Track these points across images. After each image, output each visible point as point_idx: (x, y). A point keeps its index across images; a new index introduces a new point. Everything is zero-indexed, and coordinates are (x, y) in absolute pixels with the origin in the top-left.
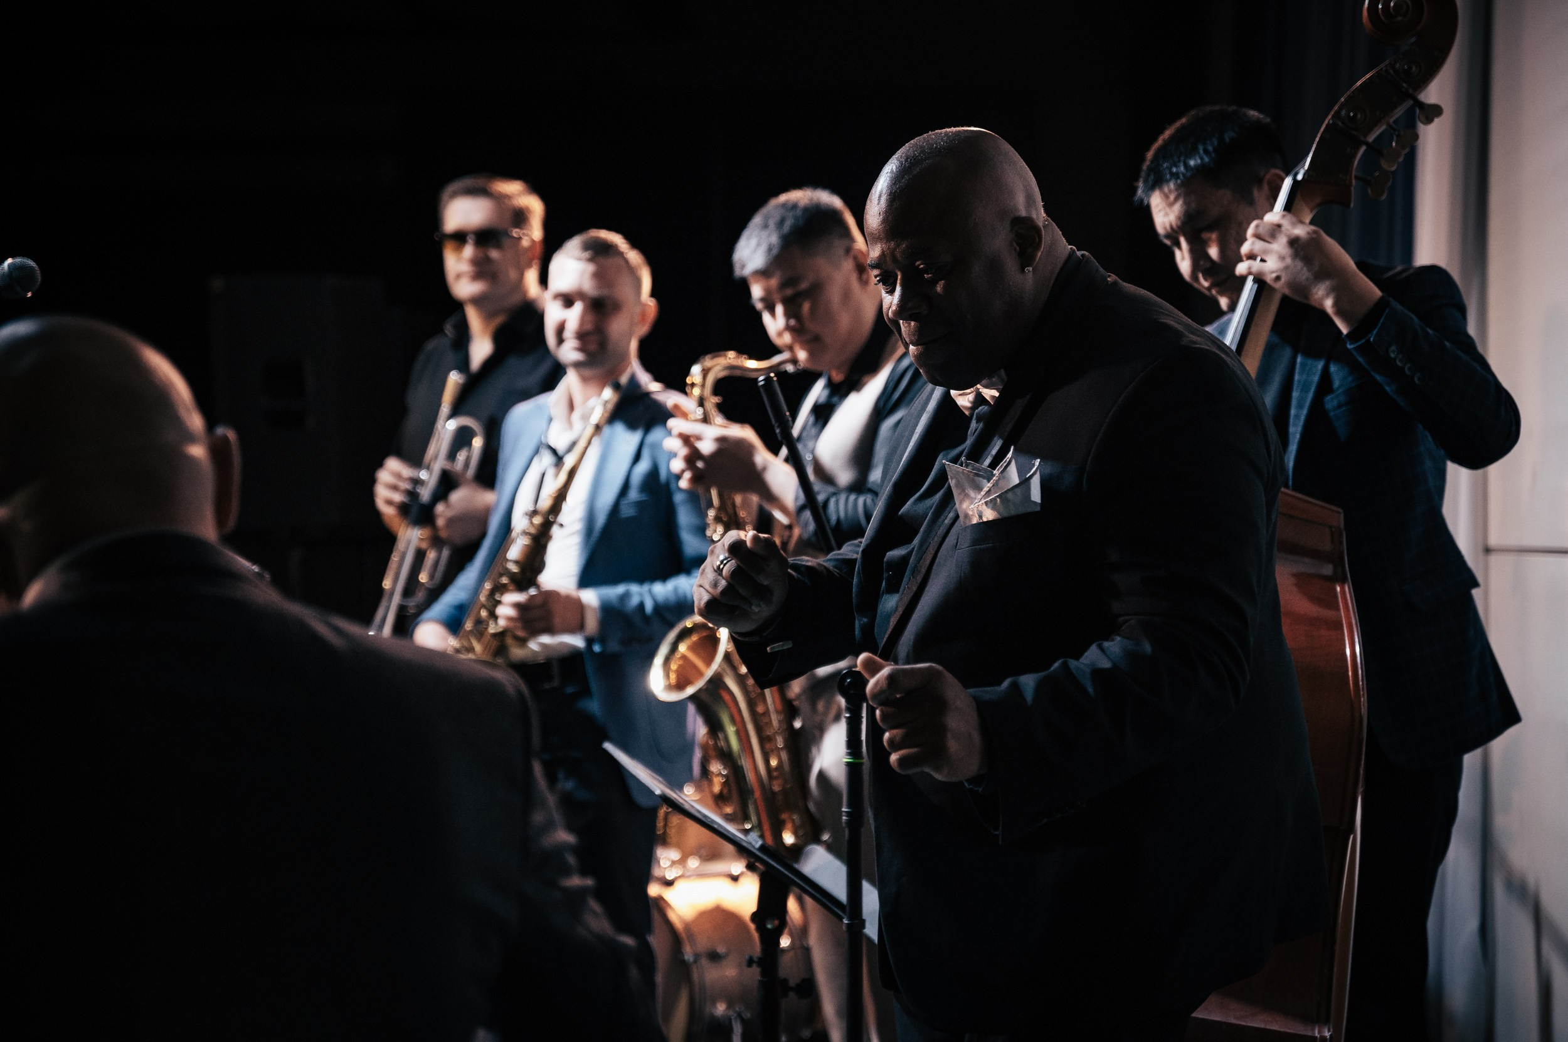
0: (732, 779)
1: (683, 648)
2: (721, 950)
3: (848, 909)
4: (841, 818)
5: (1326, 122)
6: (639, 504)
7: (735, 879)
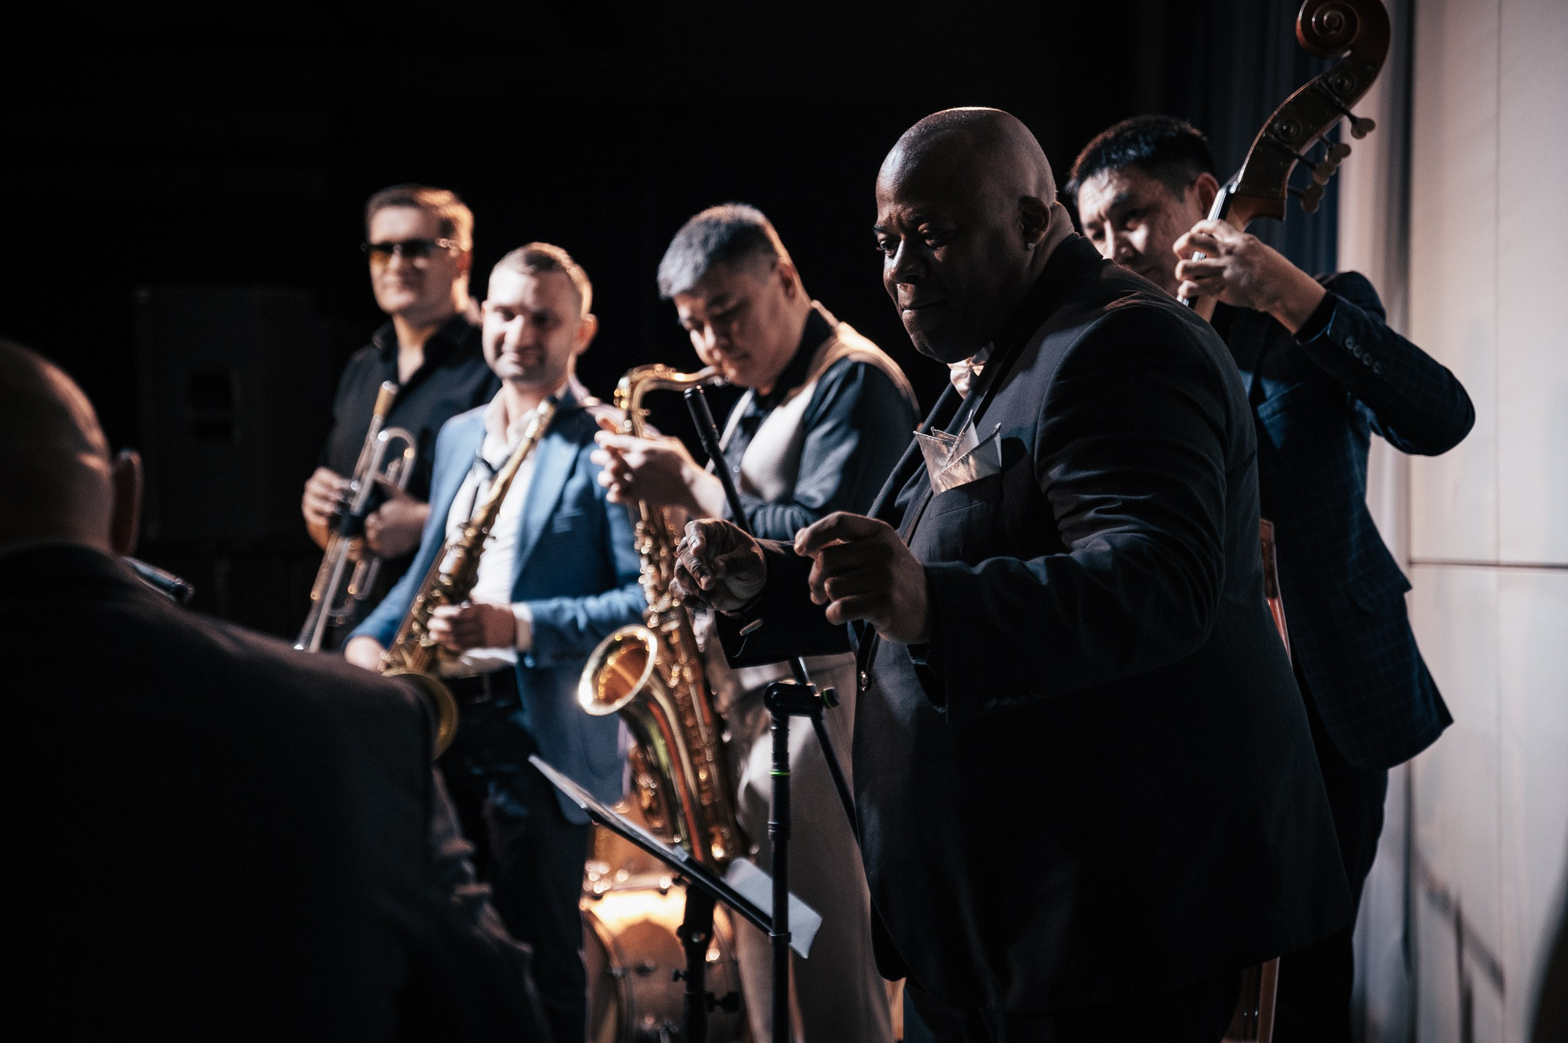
0: (661, 793)
1: (611, 661)
2: (649, 963)
3: (774, 921)
4: (767, 832)
5: (1260, 135)
6: (573, 520)
7: (664, 892)
